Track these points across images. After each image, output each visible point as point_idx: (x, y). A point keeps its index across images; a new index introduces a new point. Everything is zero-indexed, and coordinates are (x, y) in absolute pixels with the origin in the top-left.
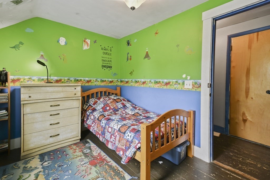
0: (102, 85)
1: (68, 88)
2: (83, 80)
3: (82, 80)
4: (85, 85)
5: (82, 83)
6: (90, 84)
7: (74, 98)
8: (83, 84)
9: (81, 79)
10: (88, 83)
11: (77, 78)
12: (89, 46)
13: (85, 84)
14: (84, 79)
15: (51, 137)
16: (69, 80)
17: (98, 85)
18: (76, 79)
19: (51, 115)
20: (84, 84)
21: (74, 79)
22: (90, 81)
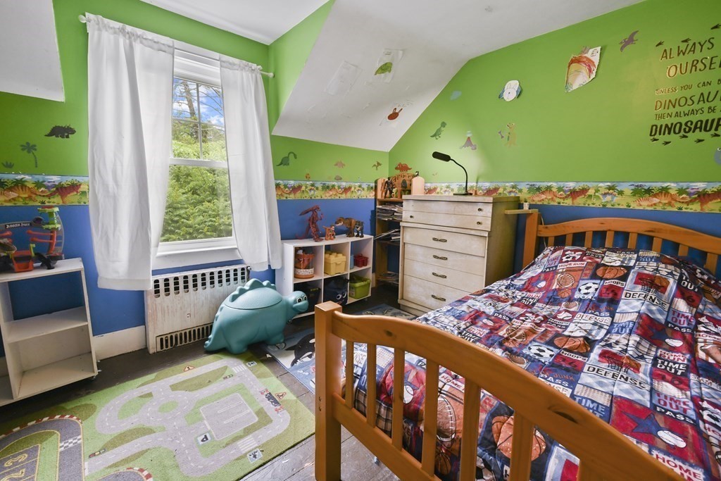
0: (641, 208)
1: (465, 206)
2: (554, 190)
3: (552, 189)
4: (559, 203)
5: (552, 198)
6: (580, 201)
7: (473, 232)
8: (554, 201)
9: (549, 184)
10: (574, 198)
11: (538, 184)
12: (594, 72)
13: (562, 201)
14: (561, 184)
15: (433, 296)
16: (514, 190)
17: (617, 206)
18: (534, 185)
19: (435, 257)
20: (558, 200)
21: (529, 186)
22: (583, 191)
